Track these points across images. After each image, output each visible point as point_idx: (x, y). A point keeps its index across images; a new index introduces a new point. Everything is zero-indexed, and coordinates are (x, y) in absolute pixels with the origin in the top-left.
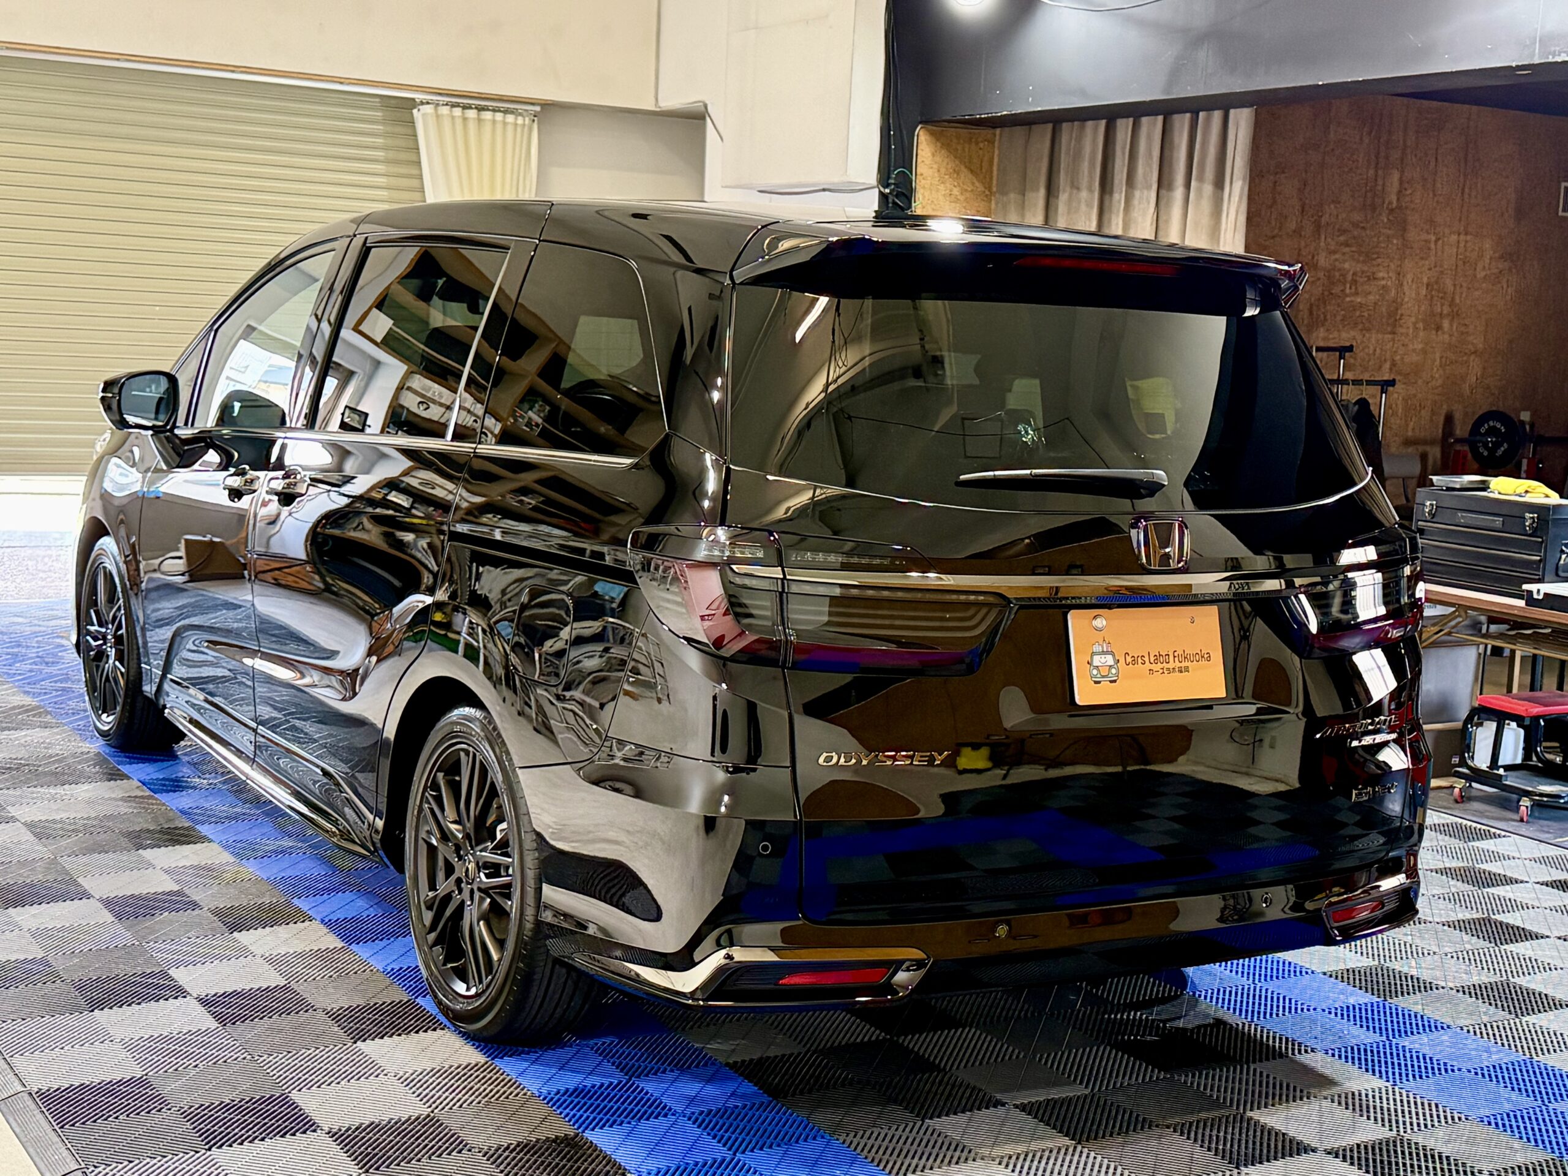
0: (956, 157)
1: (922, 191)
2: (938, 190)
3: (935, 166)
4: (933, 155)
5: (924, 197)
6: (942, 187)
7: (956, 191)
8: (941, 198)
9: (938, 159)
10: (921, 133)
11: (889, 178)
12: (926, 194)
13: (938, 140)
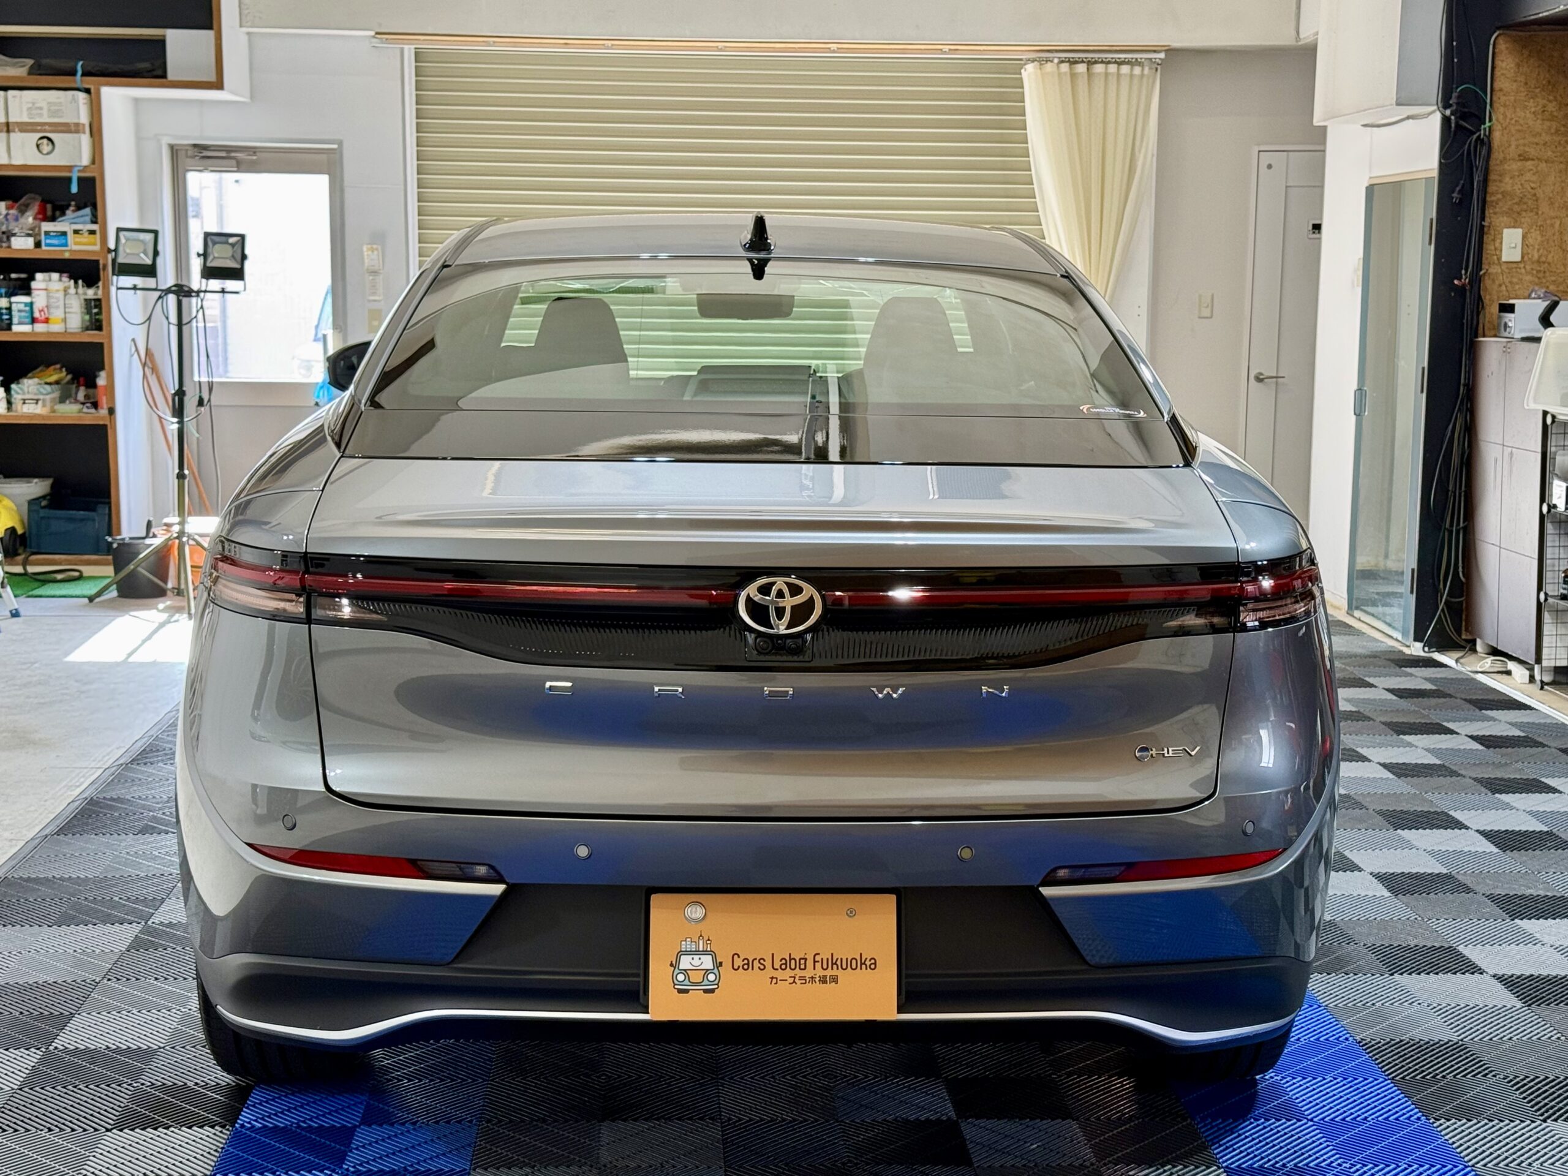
0: (1550, 66)
1: (1502, 110)
2: (1526, 107)
3: (1522, 79)
4: (1518, 65)
5: (1505, 117)
6: (1531, 103)
7: (1551, 107)
8: (1528, 115)
9: (1525, 69)
10: (1501, 41)
11: (1451, 98)
12: (1509, 116)
13: (1524, 47)
